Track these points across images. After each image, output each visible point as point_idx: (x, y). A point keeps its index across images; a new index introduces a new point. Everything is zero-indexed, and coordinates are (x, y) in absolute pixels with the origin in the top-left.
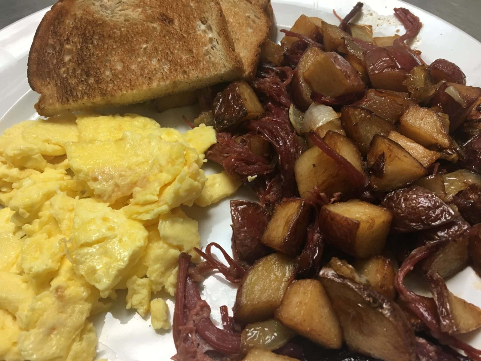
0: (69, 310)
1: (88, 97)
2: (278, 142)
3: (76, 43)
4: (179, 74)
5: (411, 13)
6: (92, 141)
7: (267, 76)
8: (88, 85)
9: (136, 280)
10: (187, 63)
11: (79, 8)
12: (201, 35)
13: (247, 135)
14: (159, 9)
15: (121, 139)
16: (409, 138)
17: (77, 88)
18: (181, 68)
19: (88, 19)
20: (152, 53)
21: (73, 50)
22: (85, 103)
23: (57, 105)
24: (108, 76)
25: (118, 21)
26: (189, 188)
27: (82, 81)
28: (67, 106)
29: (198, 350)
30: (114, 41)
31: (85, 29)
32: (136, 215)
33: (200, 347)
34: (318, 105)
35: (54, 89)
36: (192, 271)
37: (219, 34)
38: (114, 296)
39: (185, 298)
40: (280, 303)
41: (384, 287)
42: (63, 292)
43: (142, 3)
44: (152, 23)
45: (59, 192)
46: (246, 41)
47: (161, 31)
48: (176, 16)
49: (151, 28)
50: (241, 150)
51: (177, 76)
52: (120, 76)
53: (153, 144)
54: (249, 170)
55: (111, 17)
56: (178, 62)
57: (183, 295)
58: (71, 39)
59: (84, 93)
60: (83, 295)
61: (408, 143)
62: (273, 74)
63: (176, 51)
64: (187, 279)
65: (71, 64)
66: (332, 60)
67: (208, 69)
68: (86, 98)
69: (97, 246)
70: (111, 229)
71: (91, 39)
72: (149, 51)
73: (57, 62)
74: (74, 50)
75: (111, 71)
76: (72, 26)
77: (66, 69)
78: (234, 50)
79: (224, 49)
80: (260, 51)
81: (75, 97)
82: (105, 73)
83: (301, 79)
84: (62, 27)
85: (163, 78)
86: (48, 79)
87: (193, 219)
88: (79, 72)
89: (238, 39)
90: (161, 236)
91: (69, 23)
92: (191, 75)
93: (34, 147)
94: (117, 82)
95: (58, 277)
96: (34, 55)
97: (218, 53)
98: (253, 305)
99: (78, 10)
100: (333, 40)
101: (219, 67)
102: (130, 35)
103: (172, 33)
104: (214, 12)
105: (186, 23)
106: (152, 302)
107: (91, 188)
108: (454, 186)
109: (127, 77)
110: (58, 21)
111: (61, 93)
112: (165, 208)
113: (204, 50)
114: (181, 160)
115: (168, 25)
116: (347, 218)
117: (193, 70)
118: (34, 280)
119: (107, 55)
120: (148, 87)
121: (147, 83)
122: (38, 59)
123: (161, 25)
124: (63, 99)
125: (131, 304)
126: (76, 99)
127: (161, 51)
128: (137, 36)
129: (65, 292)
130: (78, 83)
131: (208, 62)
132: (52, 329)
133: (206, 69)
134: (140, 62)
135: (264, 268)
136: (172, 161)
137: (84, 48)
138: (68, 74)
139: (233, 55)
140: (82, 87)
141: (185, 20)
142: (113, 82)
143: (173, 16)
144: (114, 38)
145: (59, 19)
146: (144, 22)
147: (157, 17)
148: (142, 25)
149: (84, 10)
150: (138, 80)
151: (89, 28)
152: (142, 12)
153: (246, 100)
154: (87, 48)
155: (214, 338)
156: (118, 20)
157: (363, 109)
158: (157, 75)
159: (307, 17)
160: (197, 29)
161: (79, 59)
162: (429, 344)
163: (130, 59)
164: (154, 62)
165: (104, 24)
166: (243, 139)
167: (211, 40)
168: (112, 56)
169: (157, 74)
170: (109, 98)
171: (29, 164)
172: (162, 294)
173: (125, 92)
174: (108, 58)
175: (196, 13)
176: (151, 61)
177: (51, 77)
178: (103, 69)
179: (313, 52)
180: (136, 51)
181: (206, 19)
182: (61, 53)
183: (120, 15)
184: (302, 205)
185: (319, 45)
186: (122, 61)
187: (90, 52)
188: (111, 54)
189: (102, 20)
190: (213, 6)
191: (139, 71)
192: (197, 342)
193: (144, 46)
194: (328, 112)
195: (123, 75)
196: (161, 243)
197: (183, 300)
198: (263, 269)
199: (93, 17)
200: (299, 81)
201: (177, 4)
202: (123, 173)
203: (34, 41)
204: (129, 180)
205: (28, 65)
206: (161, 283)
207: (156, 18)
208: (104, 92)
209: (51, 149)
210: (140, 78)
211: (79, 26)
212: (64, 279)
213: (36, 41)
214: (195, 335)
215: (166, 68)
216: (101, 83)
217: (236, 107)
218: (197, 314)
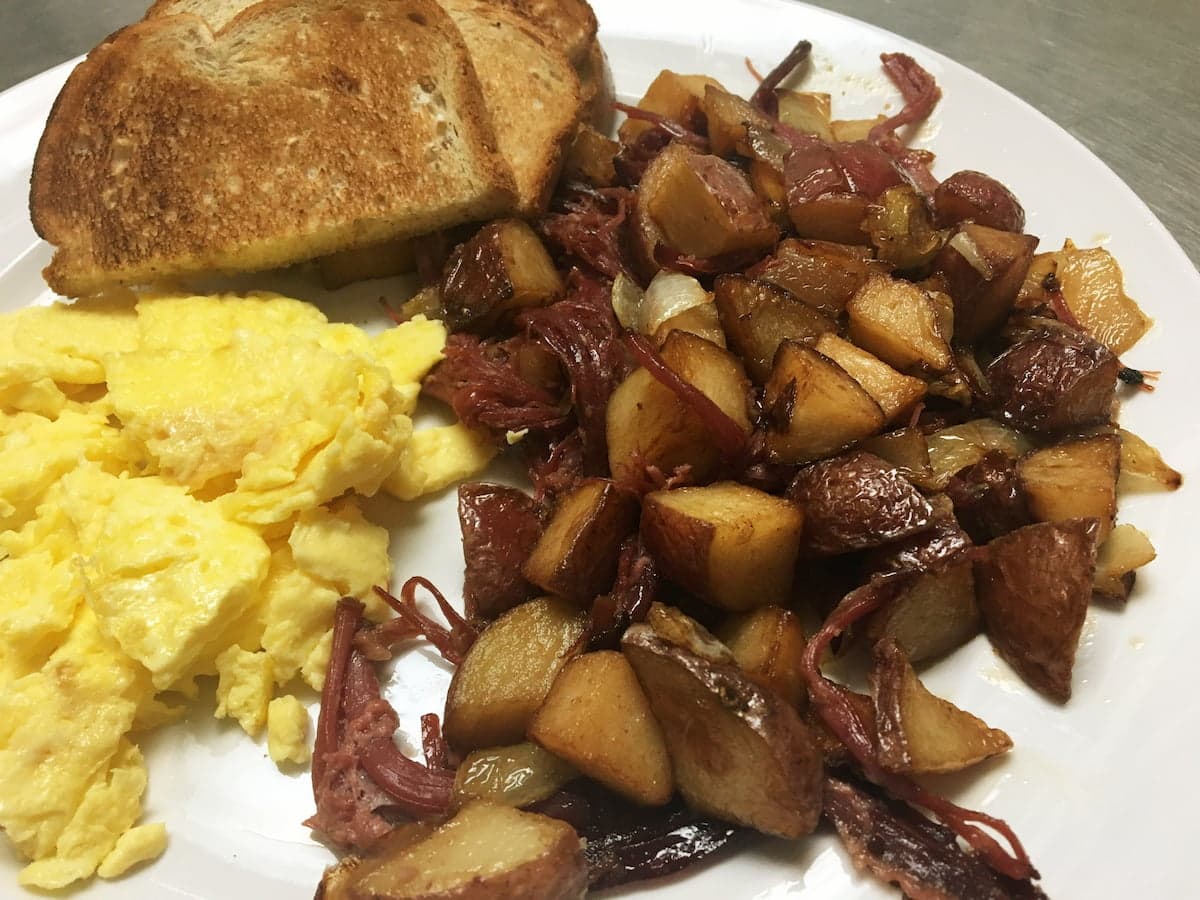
0: (85, 715)
1: (162, 254)
2: (572, 356)
3: (139, 133)
4: (368, 202)
5: (918, 67)
6: (162, 352)
7: (574, 209)
8: (164, 226)
9: (237, 654)
10: (385, 178)
11: (150, 56)
12: (419, 117)
13: (513, 340)
14: (327, 58)
15: (227, 348)
16: (862, 348)
17: (138, 233)
18: (374, 189)
19: (168, 80)
20: (309, 155)
21: (132, 147)
22: (156, 266)
23: (94, 271)
24: (208, 207)
25: (235, 85)
26: (361, 453)
27: (150, 218)
28: (115, 274)
29: (358, 804)
30: (226, 129)
31: (161, 103)
32: (245, 514)
33: (364, 798)
34: (670, 273)
35: (88, 235)
36: (363, 636)
37: (459, 113)
38: (191, 690)
39: (343, 695)
40: (541, 703)
41: (770, 670)
42: (74, 674)
43: (290, 45)
44: (312, 89)
45: (84, 461)
46: (528, 131)
47: (331, 107)
48: (365, 74)
49: (309, 99)
50: (493, 373)
51: (363, 207)
52: (236, 207)
53: (296, 358)
54: (510, 417)
55: (219, 76)
56: (365, 176)
57: (339, 688)
58: (129, 124)
59: (153, 244)
60: (118, 683)
61: (858, 360)
62: (588, 205)
63: (362, 152)
64: (351, 653)
65: (127, 179)
66: (698, 174)
67: (433, 191)
68: (157, 255)
69: (151, 577)
70: (187, 541)
71: (173, 125)
72: (301, 151)
73: (97, 175)
74: (135, 150)
75: (215, 197)
76: (132, 95)
77: (115, 190)
78: (494, 150)
79: (470, 147)
80: (559, 152)
81: (133, 254)
82: (202, 200)
83: (645, 217)
84: (111, 98)
85: (331, 212)
86: (75, 214)
87: (378, 525)
88: (143, 198)
89: (509, 125)
90: (294, 558)
91: (126, 89)
92: (394, 205)
93: (39, 364)
94: (229, 220)
95: (68, 645)
96: (46, 159)
97: (457, 156)
98: (480, 706)
99: (148, 59)
100: (725, 129)
101: (459, 188)
102: (260, 116)
103: (355, 112)
104: (450, 64)
105: (387, 89)
106: (272, 703)
107: (154, 454)
108: (952, 454)
109: (251, 209)
110: (101, 84)
111: (104, 244)
112: (306, 497)
113: (425, 149)
114: (349, 392)
115: (347, 93)
116: (690, 518)
117: (399, 193)
118: (13, 650)
119: (208, 160)
120: (298, 232)
121: (296, 222)
122: (55, 168)
123: (331, 94)
124: (106, 257)
125: (227, 707)
126: (136, 257)
127: (328, 151)
128: (277, 117)
129: (79, 675)
130: (141, 222)
131: (434, 177)
132: (44, 753)
133: (430, 191)
134: (280, 177)
135: (514, 628)
136: (331, 397)
137: (158, 144)
138: (119, 202)
139: (490, 161)
140: (149, 232)
141: (385, 82)
142: (220, 219)
143: (360, 74)
144: (225, 123)
145: (103, 81)
146: (294, 88)
147: (323, 77)
148: (288, 94)
149: (161, 60)
150: (275, 216)
151: (171, 99)
152: (290, 64)
153: (513, 262)
154: (165, 144)
155: (393, 778)
156: (235, 82)
157: (763, 283)
158: (318, 206)
159: (676, 75)
160: (412, 103)
161: (145, 169)
162: (859, 795)
163: (260, 168)
164: (313, 175)
165: (202, 91)
166: (501, 350)
167: (442, 127)
168: (219, 162)
169: (318, 202)
170: (212, 256)
171: (26, 402)
172: (296, 686)
173: (245, 243)
174: (209, 166)
175: (410, 68)
176: (305, 173)
177: (82, 208)
178: (198, 192)
179: (675, 155)
180: (274, 152)
181: (433, 81)
182: (106, 154)
183: (241, 72)
184: (606, 491)
185: (697, 138)
186: (241, 173)
187: (170, 154)
188: (218, 157)
189: (200, 81)
190: (447, 50)
191: (278, 195)
192: (360, 789)
193: (292, 140)
194: (685, 290)
195: (243, 204)
196: (296, 575)
197: (338, 697)
198: (511, 632)
199: (179, 76)
200: (639, 222)
201: (369, 48)
202: (225, 421)
203: (46, 129)
204: (236, 438)
205: (31, 181)
206: (292, 663)
207: (320, 77)
208: (199, 242)
209: (76, 369)
210: (279, 212)
211: (147, 96)
212: (79, 651)
213: (51, 130)
214: (357, 775)
215: (339, 189)
216: (192, 221)
217: (491, 277)
218: (364, 728)
